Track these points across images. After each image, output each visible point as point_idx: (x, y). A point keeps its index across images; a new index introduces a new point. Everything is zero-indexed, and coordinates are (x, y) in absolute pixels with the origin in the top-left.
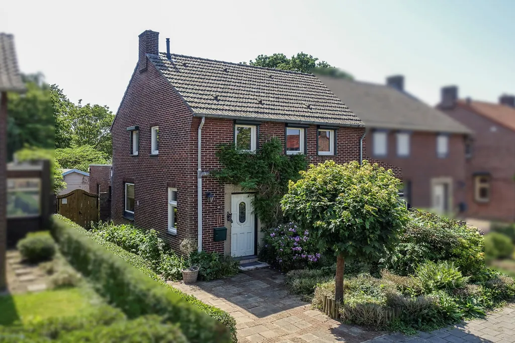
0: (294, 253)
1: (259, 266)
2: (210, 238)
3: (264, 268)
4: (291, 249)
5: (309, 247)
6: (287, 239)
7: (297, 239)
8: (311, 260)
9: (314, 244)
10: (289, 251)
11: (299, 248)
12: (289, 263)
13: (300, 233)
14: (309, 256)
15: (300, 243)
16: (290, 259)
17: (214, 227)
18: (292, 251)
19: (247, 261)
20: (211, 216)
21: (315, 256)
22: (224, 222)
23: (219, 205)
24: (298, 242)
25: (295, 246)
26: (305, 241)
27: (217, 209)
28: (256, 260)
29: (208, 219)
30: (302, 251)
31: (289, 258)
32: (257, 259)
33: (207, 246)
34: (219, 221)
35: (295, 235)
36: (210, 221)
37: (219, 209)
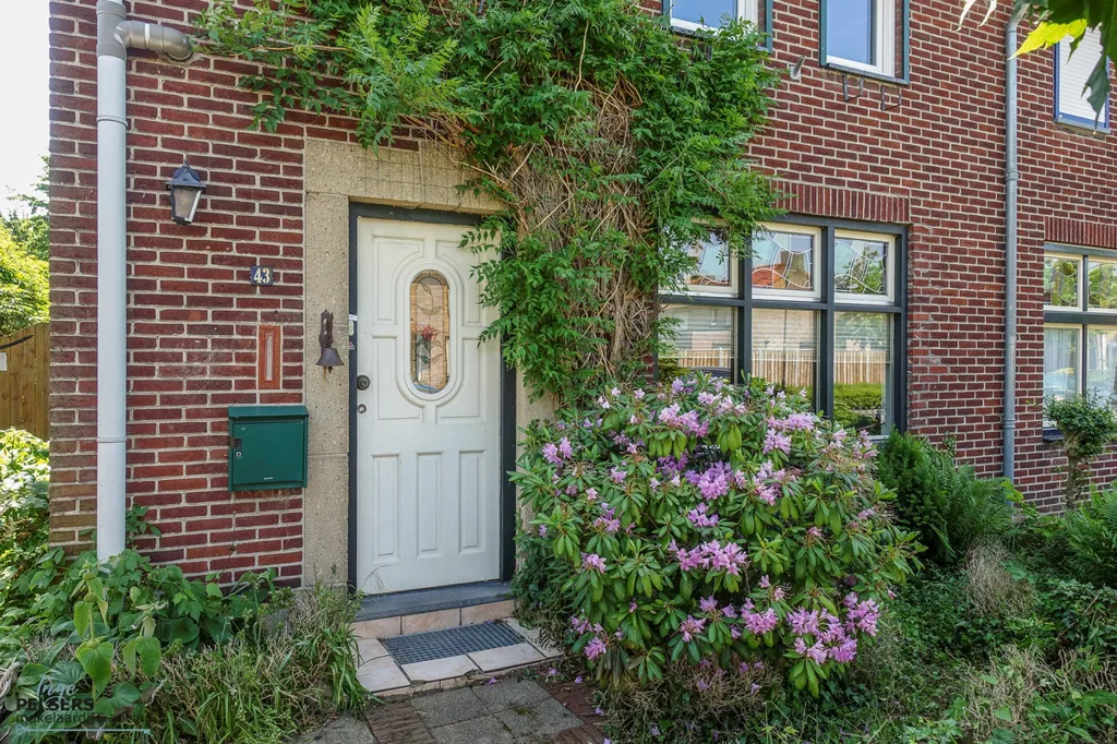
0: (687, 588)
1: (492, 659)
2: (204, 469)
3: (517, 674)
4: (670, 559)
5: (795, 544)
6: (645, 479)
7: (713, 483)
8: (818, 653)
9: (836, 526)
10: (650, 576)
11: (725, 556)
12: (654, 671)
13: (733, 439)
14: (798, 619)
15: (733, 514)
16: (659, 638)
17: (234, 398)
18: (676, 576)
19: (447, 620)
20: (209, 329)
21: (843, 617)
22: (299, 371)
23: (265, 263)
24: (718, 507)
25: (692, 538)
26: (768, 495)
27: (251, 288)
28: (504, 610)
29: (188, 343)
30: (752, 575)
31: (654, 628)
32: (509, 605)
33: (184, 521)
34: (269, 363)
35: (701, 456)
36: (203, 358)
37: (266, 288)
